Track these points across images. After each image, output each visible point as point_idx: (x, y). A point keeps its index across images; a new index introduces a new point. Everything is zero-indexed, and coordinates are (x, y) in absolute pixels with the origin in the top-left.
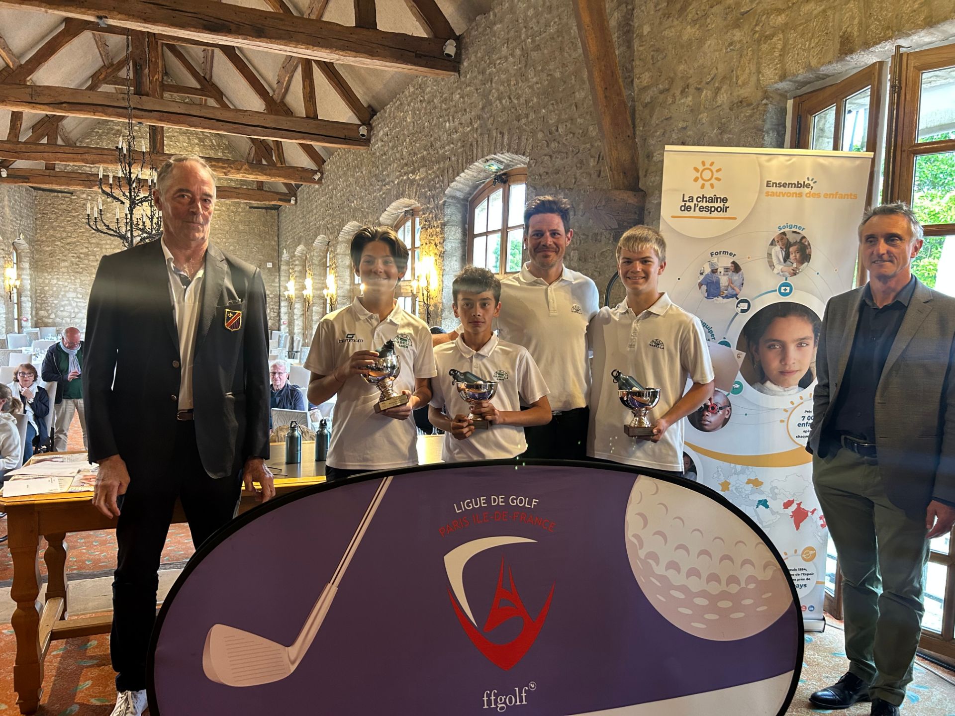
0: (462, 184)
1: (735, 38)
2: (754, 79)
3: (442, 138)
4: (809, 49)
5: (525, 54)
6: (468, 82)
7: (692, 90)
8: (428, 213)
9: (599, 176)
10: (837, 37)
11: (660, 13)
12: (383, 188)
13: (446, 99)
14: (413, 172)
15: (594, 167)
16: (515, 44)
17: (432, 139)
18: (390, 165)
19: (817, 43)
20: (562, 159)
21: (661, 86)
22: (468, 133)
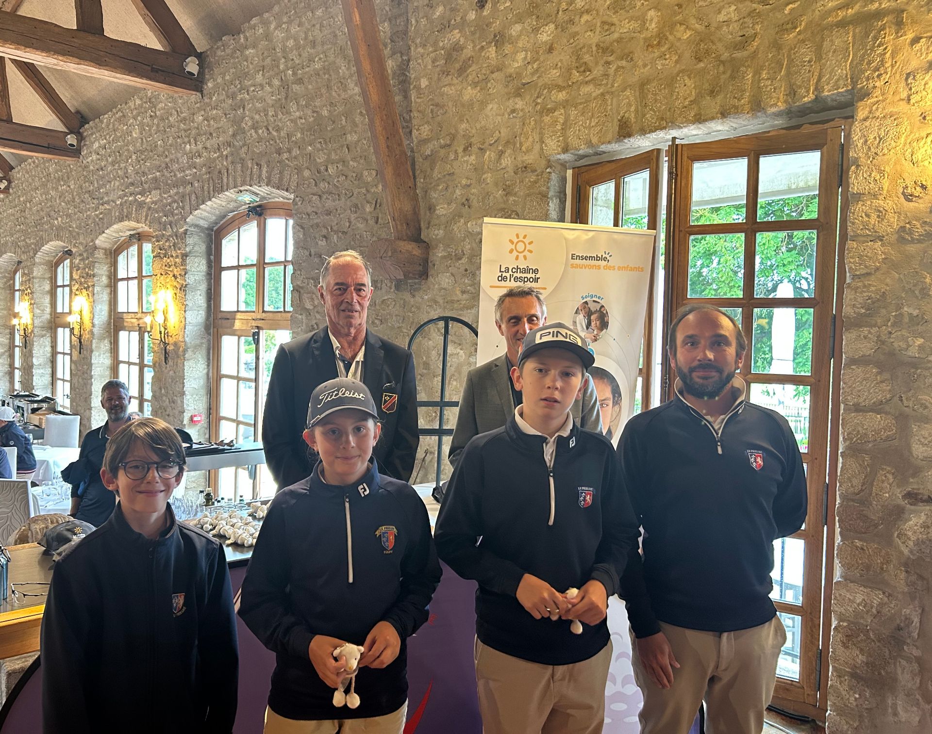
0: (209, 213)
1: (517, 106)
2: (537, 147)
3: (181, 160)
4: (590, 127)
5: (285, 86)
6: (213, 105)
7: (475, 149)
8: (163, 241)
9: (377, 223)
10: (616, 120)
11: (438, 69)
12: (100, 207)
13: (185, 119)
14: (142, 193)
15: (370, 213)
16: (271, 73)
17: (167, 160)
18: (110, 182)
19: (597, 123)
20: (334, 201)
21: (442, 141)
22: (215, 159)
